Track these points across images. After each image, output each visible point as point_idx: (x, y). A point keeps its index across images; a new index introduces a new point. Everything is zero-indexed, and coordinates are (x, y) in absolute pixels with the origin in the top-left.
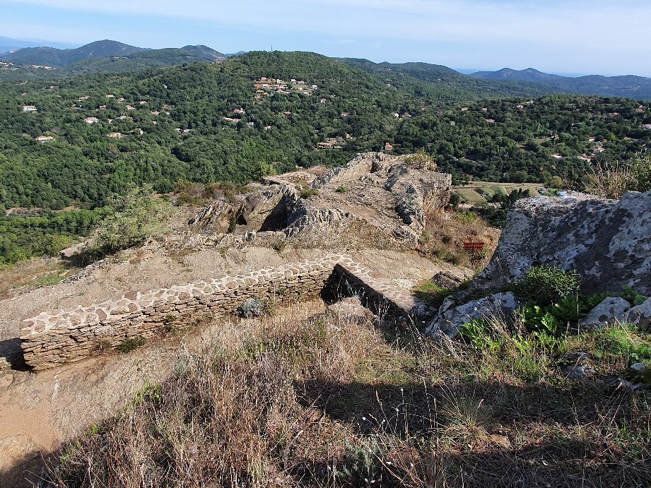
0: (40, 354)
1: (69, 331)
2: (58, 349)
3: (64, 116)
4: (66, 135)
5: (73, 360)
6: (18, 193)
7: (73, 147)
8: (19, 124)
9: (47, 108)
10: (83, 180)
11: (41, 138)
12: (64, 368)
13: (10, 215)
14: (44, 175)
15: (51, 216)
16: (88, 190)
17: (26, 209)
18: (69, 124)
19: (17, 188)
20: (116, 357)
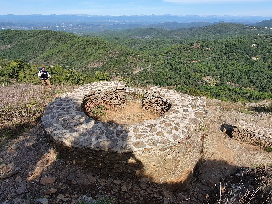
0: (237, 134)
1: (250, 132)
2: (243, 135)
3: (268, 50)
4: (264, 58)
5: (246, 142)
6: (234, 77)
7: (265, 63)
8: (247, 51)
9: (262, 46)
10: (261, 78)
11: (253, 58)
12: (242, 143)
13: (227, 84)
14: (246, 73)
15: (241, 89)
16: (262, 83)
17: (233, 84)
18: (268, 54)
19: (234, 75)
20: (262, 150)
